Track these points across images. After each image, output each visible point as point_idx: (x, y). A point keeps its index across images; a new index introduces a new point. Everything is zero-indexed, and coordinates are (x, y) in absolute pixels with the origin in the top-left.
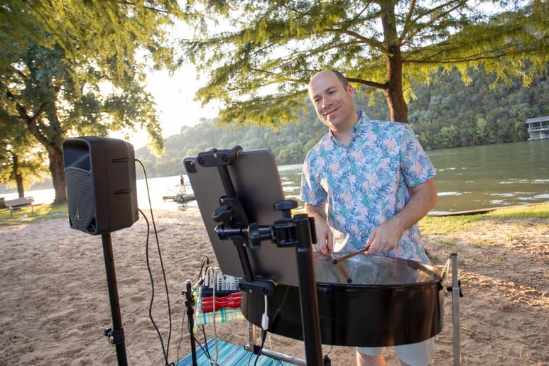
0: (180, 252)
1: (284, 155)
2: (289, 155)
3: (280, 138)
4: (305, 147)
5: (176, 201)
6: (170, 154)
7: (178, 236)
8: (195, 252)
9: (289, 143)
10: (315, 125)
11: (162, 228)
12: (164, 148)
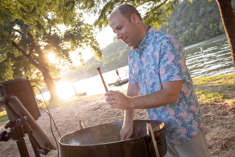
0: (106, 120)
1: (182, 41)
2: (186, 40)
3: (177, 29)
4: (196, 32)
5: (116, 85)
6: (111, 57)
7: (107, 110)
8: (113, 119)
9: (184, 32)
10: (200, 15)
11: (99, 106)
12: (103, 55)
